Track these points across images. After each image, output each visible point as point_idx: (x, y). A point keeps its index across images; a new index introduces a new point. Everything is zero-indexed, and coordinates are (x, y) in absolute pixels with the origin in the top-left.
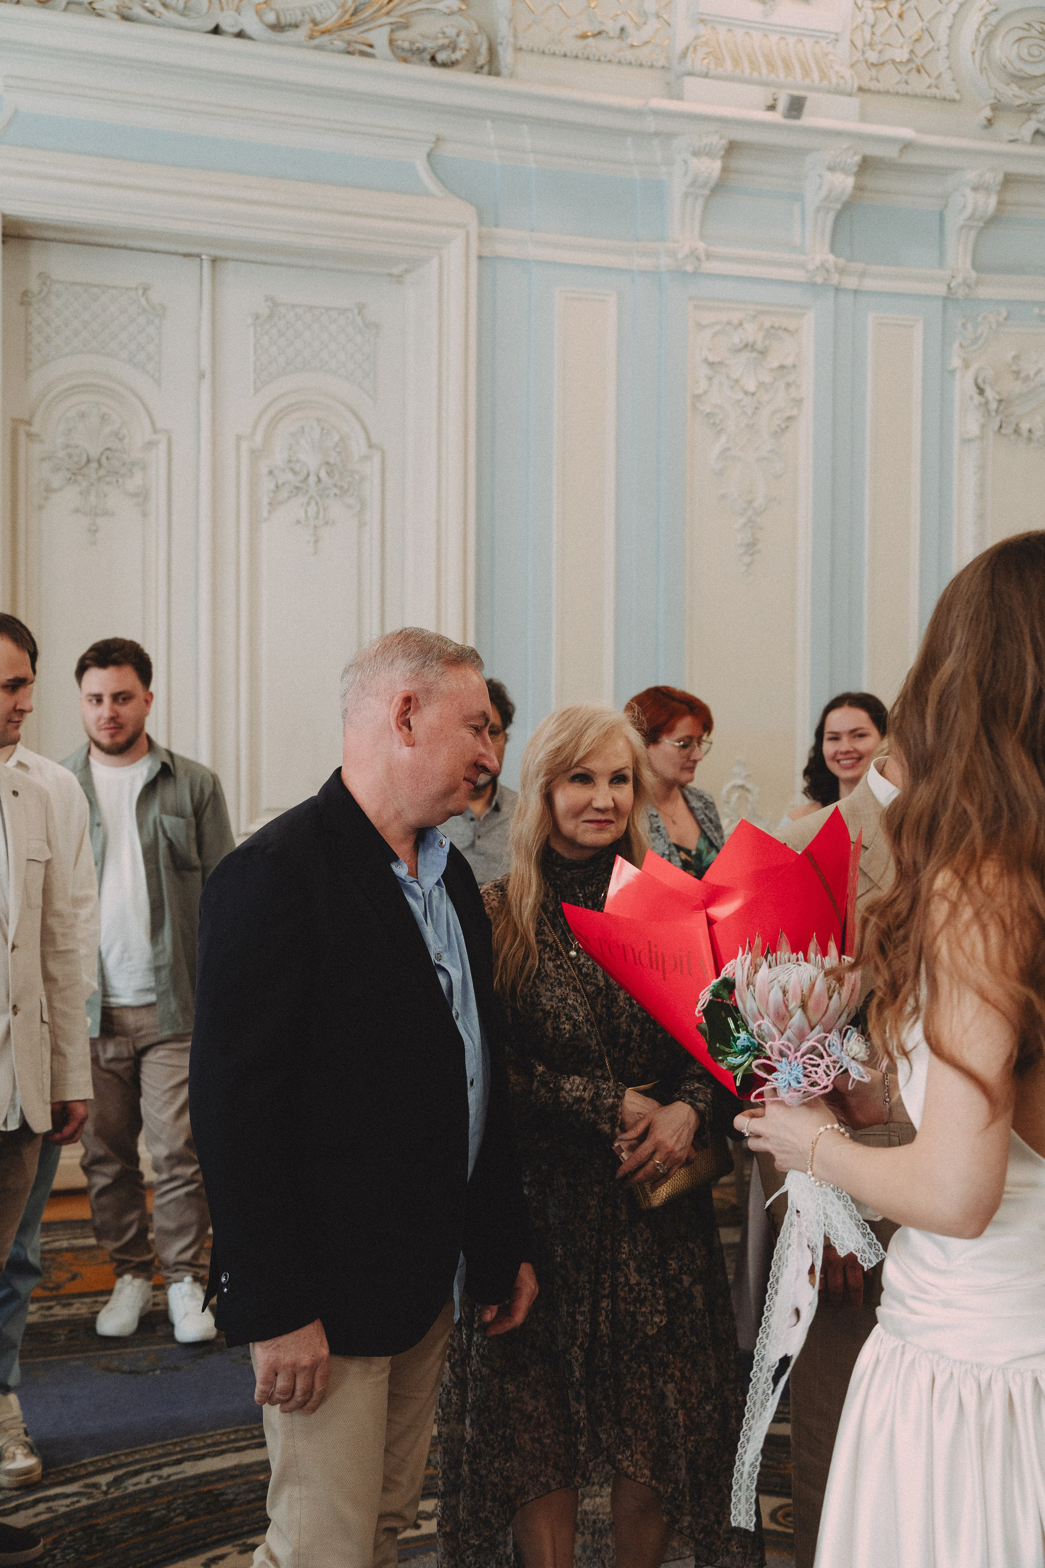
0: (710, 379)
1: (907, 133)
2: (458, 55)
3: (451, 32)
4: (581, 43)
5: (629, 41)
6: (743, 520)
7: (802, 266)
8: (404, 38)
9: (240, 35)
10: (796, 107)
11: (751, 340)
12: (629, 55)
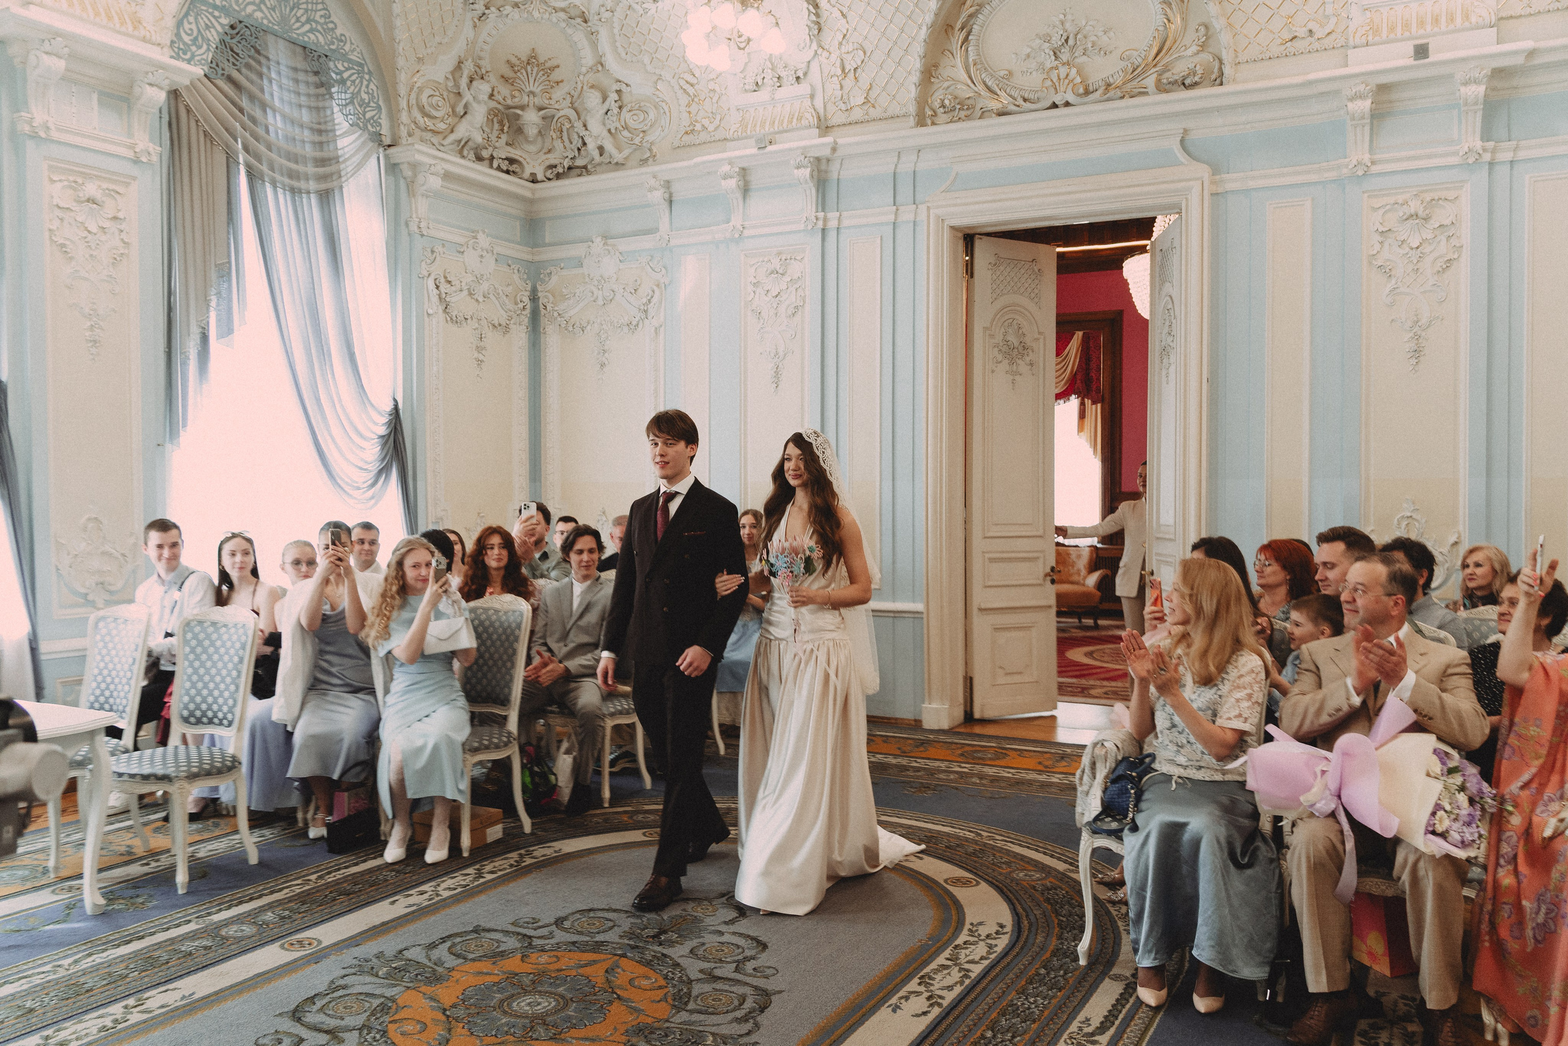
0: (1381, 243)
1: (1529, 44)
2: (1197, 79)
3: (1191, 66)
4: (1283, 47)
5: (1316, 37)
6: (1411, 334)
7: (1456, 153)
8: (1167, 77)
9: (1067, 104)
10: (1421, 51)
11: (1413, 211)
12: (1316, 45)
